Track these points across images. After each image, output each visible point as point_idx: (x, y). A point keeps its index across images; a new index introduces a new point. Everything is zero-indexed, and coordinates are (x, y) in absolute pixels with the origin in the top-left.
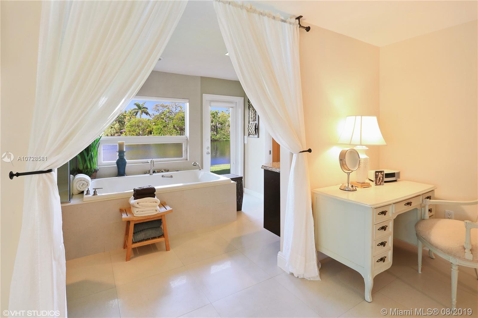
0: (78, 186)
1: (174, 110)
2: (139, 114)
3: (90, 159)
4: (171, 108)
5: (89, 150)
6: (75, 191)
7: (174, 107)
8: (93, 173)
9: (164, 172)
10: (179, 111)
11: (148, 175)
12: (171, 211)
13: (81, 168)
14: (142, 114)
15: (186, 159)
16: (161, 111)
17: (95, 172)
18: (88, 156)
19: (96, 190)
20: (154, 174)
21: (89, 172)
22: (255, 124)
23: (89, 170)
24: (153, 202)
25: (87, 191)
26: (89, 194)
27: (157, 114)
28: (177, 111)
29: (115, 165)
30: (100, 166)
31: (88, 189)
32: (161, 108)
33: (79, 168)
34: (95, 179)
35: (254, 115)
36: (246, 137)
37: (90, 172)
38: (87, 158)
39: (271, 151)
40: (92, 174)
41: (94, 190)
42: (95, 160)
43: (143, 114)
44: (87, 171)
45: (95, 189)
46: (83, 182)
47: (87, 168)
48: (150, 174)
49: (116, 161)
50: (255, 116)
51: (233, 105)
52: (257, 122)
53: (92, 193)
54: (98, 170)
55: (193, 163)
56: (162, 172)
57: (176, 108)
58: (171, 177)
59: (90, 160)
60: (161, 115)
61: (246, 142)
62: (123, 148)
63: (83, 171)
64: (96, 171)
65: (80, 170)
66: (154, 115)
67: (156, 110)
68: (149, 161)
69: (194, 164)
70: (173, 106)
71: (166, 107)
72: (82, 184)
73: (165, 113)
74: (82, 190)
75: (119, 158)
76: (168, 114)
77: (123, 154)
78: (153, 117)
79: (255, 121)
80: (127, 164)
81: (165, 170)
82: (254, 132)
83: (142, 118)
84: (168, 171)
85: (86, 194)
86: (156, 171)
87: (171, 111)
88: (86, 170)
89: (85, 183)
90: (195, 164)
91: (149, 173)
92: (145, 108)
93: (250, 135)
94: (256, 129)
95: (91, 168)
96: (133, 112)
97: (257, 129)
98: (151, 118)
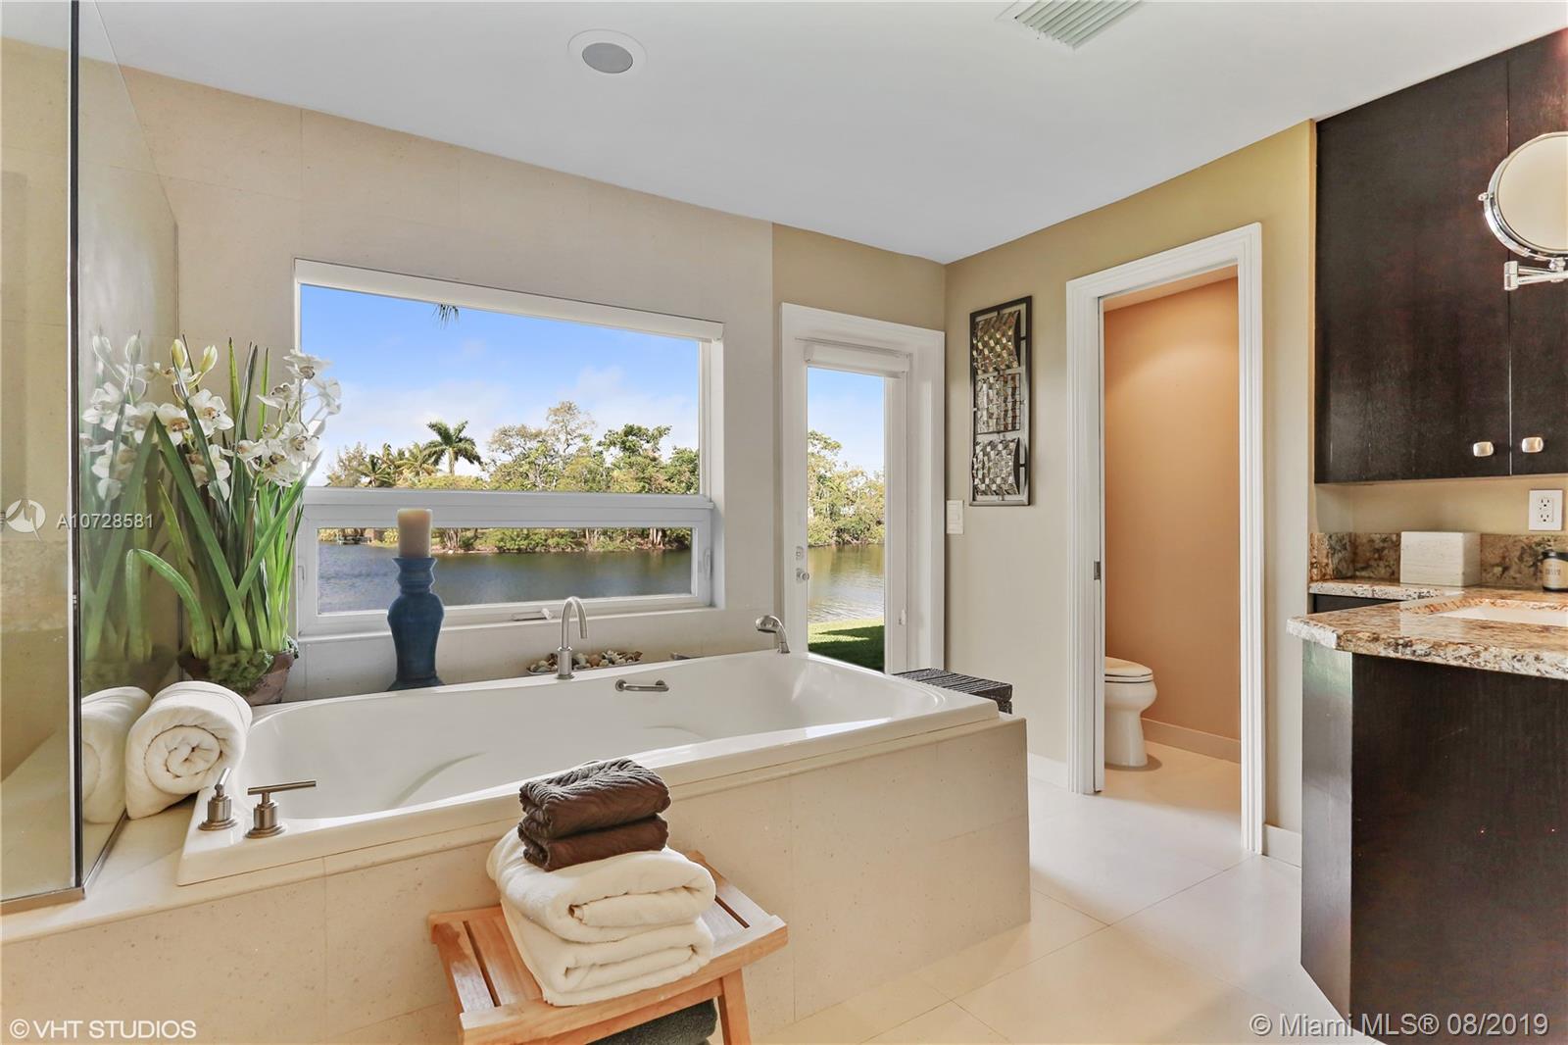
0: (161, 761)
1: (560, 447)
2: (445, 459)
3: (249, 595)
4: (551, 440)
5: (242, 547)
6: (142, 800)
7: (563, 437)
8: (269, 671)
9: (621, 665)
10: (579, 450)
11: (549, 679)
12: (778, 939)
13: (201, 644)
14: (457, 459)
15: (708, 602)
16: (517, 451)
17: (280, 668)
18: (237, 582)
19: (274, 798)
20: (579, 676)
21: (246, 669)
22: (1012, 446)
23: (244, 657)
24: (673, 890)
25: (213, 806)
26: (227, 823)
27: (506, 459)
28: (572, 450)
29: (385, 630)
30: (304, 635)
31: (218, 788)
32: (516, 441)
33: (191, 648)
34: (279, 702)
35: (1010, 406)
36: (954, 506)
37: (253, 670)
38: (235, 595)
39: (1099, 564)
40: (260, 680)
41: (258, 799)
42: (276, 601)
43: (461, 459)
44: (235, 665)
45: (265, 792)
46: (196, 737)
47: (235, 645)
48: (561, 677)
49: (386, 612)
50: (1014, 409)
51: (901, 366)
52: (1024, 436)
53: (242, 812)
54: (296, 656)
55: (758, 622)
56: (612, 662)
57: (567, 440)
58: (660, 686)
59: (248, 603)
60: (517, 461)
61: (955, 528)
62: (424, 542)
63: (213, 662)
64: (283, 661)
65: (198, 659)
66: (495, 463)
67: (504, 448)
68: (546, 612)
69: (763, 623)
70: (557, 433)
71: (537, 436)
72: (185, 751)
73: (532, 458)
74: (183, 787)
75: (403, 592)
76: (541, 461)
77: (423, 575)
78: (492, 469)
79: (1014, 429)
80: (447, 625)
81: (622, 654)
82: (1011, 479)
83: (456, 474)
84: (636, 658)
85: (205, 827)
86: (582, 658)
87: (552, 453)
88: (231, 659)
89: (208, 741)
90: (769, 627)
91: (551, 671)
92: (466, 440)
93: (979, 498)
94: (1017, 465)
95: (257, 645)
96: (427, 452)
97: (1024, 466)
98: (485, 476)
